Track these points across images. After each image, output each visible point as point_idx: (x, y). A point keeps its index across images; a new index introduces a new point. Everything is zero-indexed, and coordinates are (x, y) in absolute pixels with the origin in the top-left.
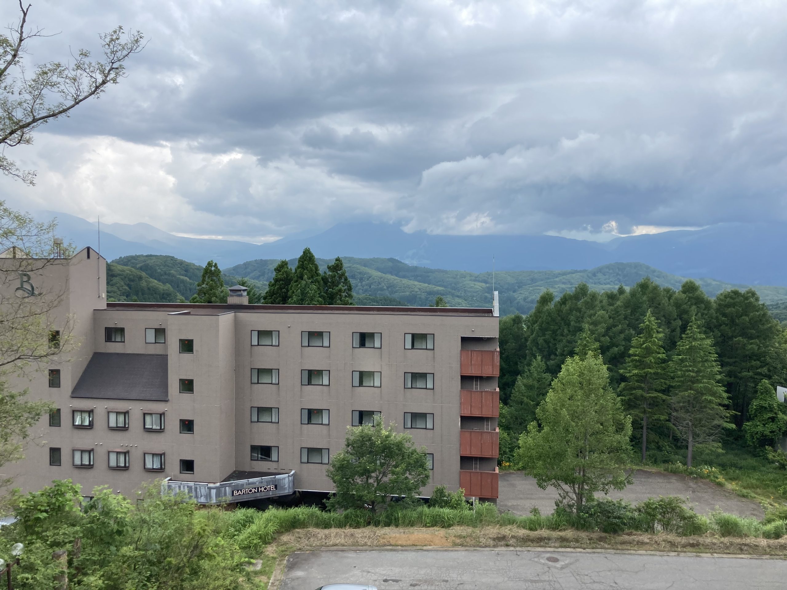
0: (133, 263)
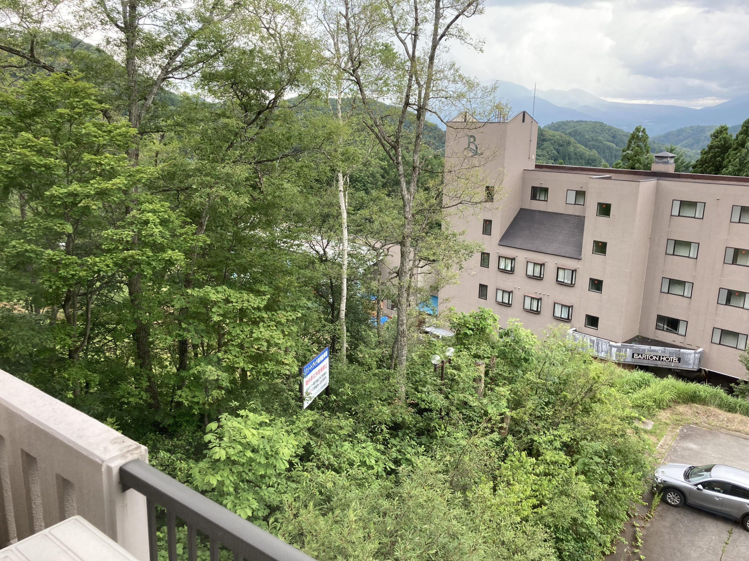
0: (563, 129)
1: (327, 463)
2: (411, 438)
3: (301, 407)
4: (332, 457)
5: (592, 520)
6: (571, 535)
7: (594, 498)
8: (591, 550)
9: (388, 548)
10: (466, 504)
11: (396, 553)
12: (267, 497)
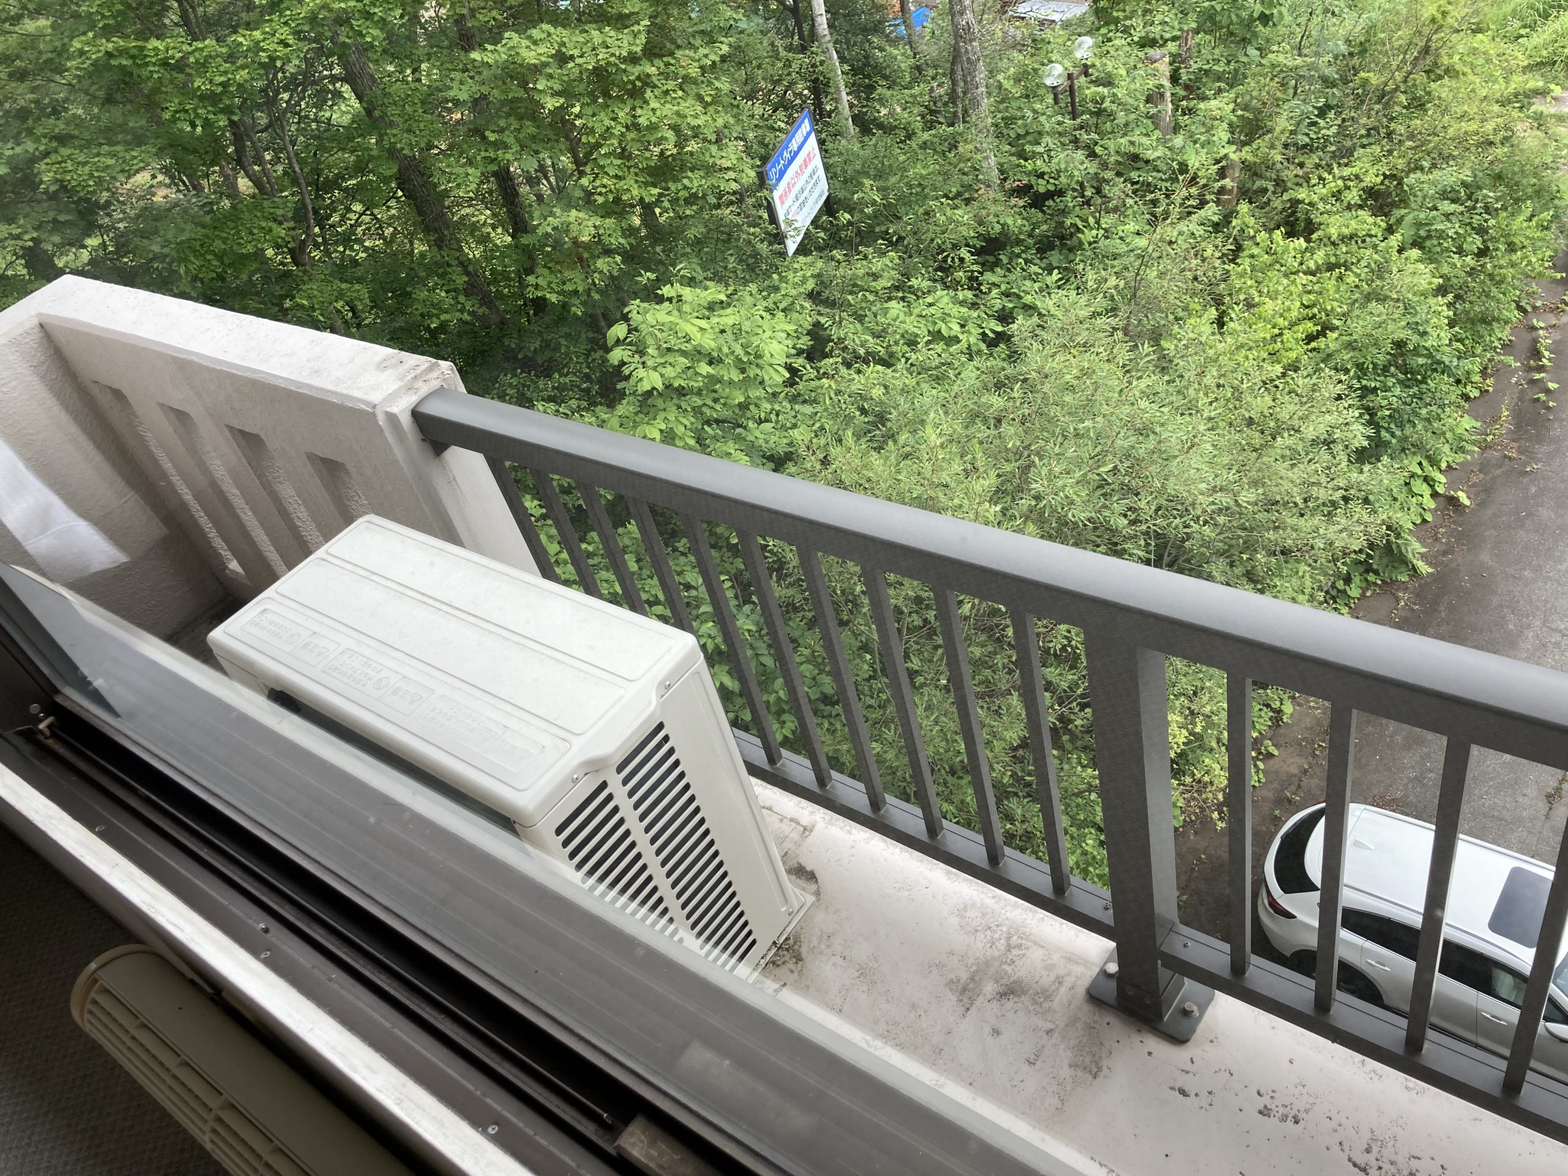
1: (862, 351)
2: (1026, 261)
3: (783, 254)
4: (870, 338)
5: (1439, 336)
6: (1393, 376)
7: (1441, 291)
8: (1438, 395)
9: (1017, 481)
10: (1164, 364)
11: (1033, 486)
12: (761, 442)
